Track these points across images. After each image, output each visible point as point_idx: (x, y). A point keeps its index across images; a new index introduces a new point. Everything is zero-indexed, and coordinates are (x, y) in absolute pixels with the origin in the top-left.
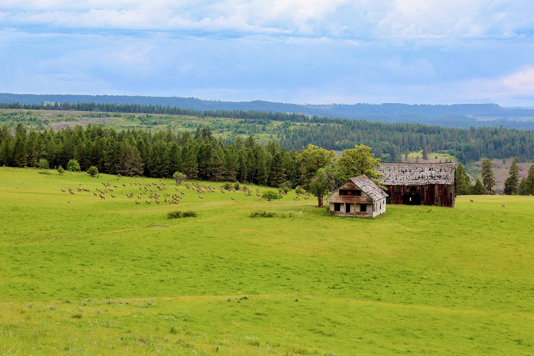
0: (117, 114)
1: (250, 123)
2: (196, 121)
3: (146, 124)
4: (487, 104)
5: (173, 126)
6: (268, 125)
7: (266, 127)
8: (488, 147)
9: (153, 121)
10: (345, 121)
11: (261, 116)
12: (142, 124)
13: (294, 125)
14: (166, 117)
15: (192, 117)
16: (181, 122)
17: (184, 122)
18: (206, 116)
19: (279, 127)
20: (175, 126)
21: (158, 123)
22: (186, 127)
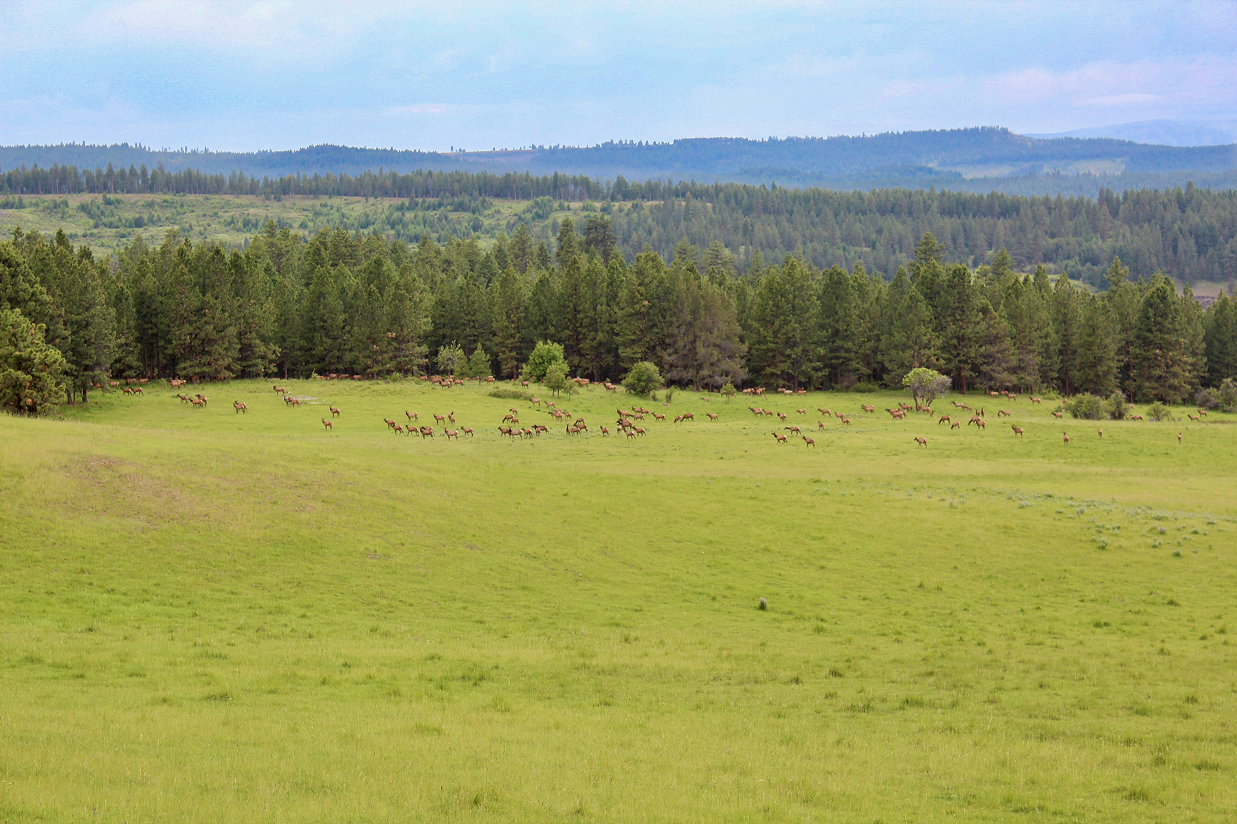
0: (14, 198)
1: (428, 208)
2: (259, 210)
3: (110, 225)
4: (977, 129)
5: (197, 229)
6: (486, 212)
7: (481, 218)
8: (1180, 249)
9: (131, 215)
10: (718, 190)
11: (456, 186)
12: (96, 226)
13: (562, 208)
14: (165, 201)
15: (244, 200)
16: (216, 214)
17: (227, 217)
18: (288, 193)
19: (520, 218)
20: (205, 229)
21: (146, 221)
22: (238, 230)
